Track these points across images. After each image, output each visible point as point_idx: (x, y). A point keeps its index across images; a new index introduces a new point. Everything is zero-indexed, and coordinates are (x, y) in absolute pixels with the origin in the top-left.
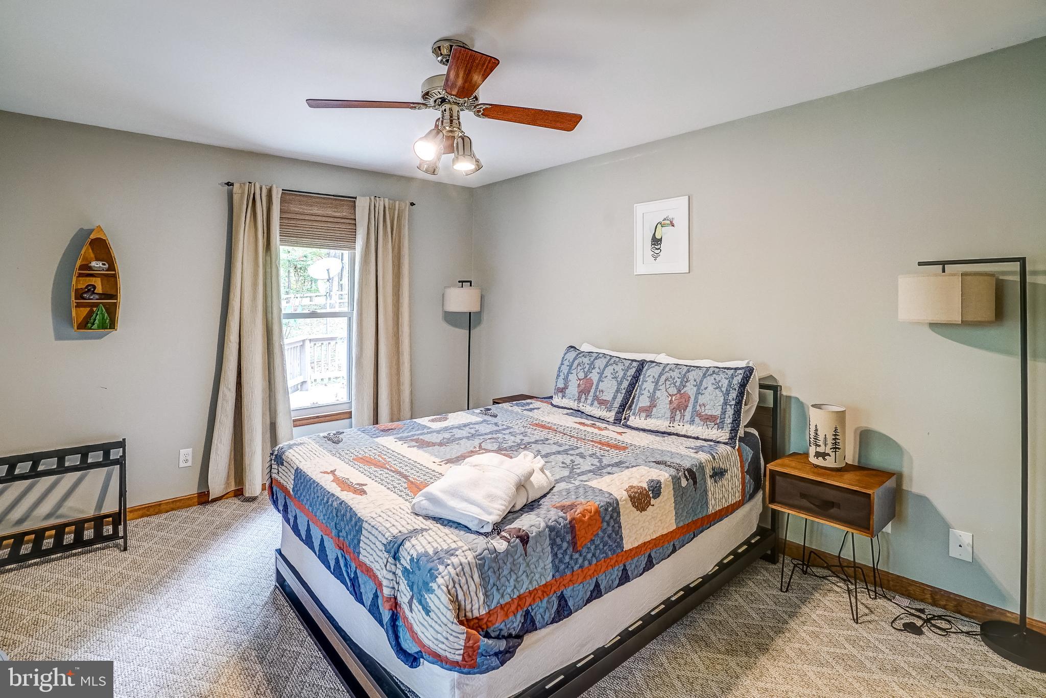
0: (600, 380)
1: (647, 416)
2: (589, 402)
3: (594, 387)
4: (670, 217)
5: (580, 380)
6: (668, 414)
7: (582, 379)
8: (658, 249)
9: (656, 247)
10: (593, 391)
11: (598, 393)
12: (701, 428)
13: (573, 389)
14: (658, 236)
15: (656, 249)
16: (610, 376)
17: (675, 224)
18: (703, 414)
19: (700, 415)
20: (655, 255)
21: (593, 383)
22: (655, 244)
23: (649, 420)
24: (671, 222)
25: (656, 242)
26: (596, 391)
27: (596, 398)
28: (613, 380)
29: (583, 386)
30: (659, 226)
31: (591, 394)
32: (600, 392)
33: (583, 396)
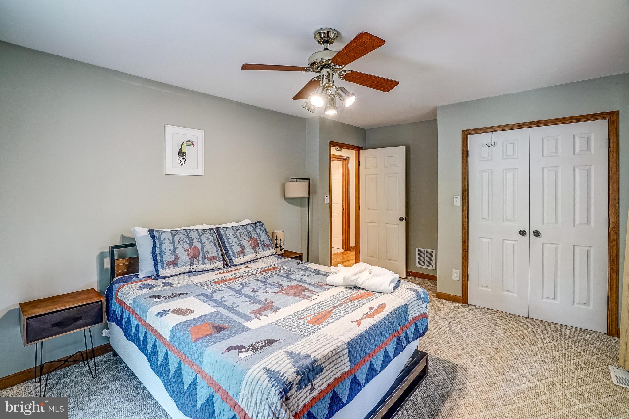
0: (203, 246)
1: (243, 255)
2: (201, 262)
3: (200, 251)
4: (192, 140)
5: (187, 250)
6: (253, 250)
7: (189, 249)
8: (184, 159)
9: (182, 157)
10: (201, 254)
11: (205, 254)
12: (267, 251)
13: (184, 257)
14: (184, 151)
15: (182, 159)
16: (207, 242)
17: (195, 145)
18: (265, 245)
19: (265, 246)
20: (181, 162)
21: (199, 249)
22: (181, 155)
23: (245, 257)
24: (192, 143)
25: (182, 154)
26: (203, 254)
27: (205, 258)
28: (210, 243)
29: (192, 253)
30: (184, 144)
31: (201, 256)
32: (206, 253)
33: (195, 260)
